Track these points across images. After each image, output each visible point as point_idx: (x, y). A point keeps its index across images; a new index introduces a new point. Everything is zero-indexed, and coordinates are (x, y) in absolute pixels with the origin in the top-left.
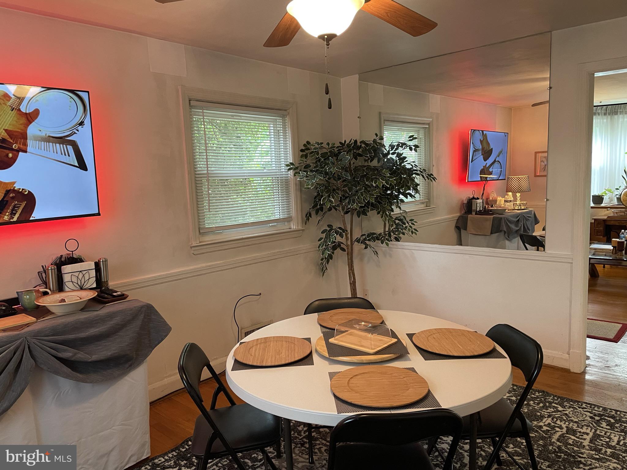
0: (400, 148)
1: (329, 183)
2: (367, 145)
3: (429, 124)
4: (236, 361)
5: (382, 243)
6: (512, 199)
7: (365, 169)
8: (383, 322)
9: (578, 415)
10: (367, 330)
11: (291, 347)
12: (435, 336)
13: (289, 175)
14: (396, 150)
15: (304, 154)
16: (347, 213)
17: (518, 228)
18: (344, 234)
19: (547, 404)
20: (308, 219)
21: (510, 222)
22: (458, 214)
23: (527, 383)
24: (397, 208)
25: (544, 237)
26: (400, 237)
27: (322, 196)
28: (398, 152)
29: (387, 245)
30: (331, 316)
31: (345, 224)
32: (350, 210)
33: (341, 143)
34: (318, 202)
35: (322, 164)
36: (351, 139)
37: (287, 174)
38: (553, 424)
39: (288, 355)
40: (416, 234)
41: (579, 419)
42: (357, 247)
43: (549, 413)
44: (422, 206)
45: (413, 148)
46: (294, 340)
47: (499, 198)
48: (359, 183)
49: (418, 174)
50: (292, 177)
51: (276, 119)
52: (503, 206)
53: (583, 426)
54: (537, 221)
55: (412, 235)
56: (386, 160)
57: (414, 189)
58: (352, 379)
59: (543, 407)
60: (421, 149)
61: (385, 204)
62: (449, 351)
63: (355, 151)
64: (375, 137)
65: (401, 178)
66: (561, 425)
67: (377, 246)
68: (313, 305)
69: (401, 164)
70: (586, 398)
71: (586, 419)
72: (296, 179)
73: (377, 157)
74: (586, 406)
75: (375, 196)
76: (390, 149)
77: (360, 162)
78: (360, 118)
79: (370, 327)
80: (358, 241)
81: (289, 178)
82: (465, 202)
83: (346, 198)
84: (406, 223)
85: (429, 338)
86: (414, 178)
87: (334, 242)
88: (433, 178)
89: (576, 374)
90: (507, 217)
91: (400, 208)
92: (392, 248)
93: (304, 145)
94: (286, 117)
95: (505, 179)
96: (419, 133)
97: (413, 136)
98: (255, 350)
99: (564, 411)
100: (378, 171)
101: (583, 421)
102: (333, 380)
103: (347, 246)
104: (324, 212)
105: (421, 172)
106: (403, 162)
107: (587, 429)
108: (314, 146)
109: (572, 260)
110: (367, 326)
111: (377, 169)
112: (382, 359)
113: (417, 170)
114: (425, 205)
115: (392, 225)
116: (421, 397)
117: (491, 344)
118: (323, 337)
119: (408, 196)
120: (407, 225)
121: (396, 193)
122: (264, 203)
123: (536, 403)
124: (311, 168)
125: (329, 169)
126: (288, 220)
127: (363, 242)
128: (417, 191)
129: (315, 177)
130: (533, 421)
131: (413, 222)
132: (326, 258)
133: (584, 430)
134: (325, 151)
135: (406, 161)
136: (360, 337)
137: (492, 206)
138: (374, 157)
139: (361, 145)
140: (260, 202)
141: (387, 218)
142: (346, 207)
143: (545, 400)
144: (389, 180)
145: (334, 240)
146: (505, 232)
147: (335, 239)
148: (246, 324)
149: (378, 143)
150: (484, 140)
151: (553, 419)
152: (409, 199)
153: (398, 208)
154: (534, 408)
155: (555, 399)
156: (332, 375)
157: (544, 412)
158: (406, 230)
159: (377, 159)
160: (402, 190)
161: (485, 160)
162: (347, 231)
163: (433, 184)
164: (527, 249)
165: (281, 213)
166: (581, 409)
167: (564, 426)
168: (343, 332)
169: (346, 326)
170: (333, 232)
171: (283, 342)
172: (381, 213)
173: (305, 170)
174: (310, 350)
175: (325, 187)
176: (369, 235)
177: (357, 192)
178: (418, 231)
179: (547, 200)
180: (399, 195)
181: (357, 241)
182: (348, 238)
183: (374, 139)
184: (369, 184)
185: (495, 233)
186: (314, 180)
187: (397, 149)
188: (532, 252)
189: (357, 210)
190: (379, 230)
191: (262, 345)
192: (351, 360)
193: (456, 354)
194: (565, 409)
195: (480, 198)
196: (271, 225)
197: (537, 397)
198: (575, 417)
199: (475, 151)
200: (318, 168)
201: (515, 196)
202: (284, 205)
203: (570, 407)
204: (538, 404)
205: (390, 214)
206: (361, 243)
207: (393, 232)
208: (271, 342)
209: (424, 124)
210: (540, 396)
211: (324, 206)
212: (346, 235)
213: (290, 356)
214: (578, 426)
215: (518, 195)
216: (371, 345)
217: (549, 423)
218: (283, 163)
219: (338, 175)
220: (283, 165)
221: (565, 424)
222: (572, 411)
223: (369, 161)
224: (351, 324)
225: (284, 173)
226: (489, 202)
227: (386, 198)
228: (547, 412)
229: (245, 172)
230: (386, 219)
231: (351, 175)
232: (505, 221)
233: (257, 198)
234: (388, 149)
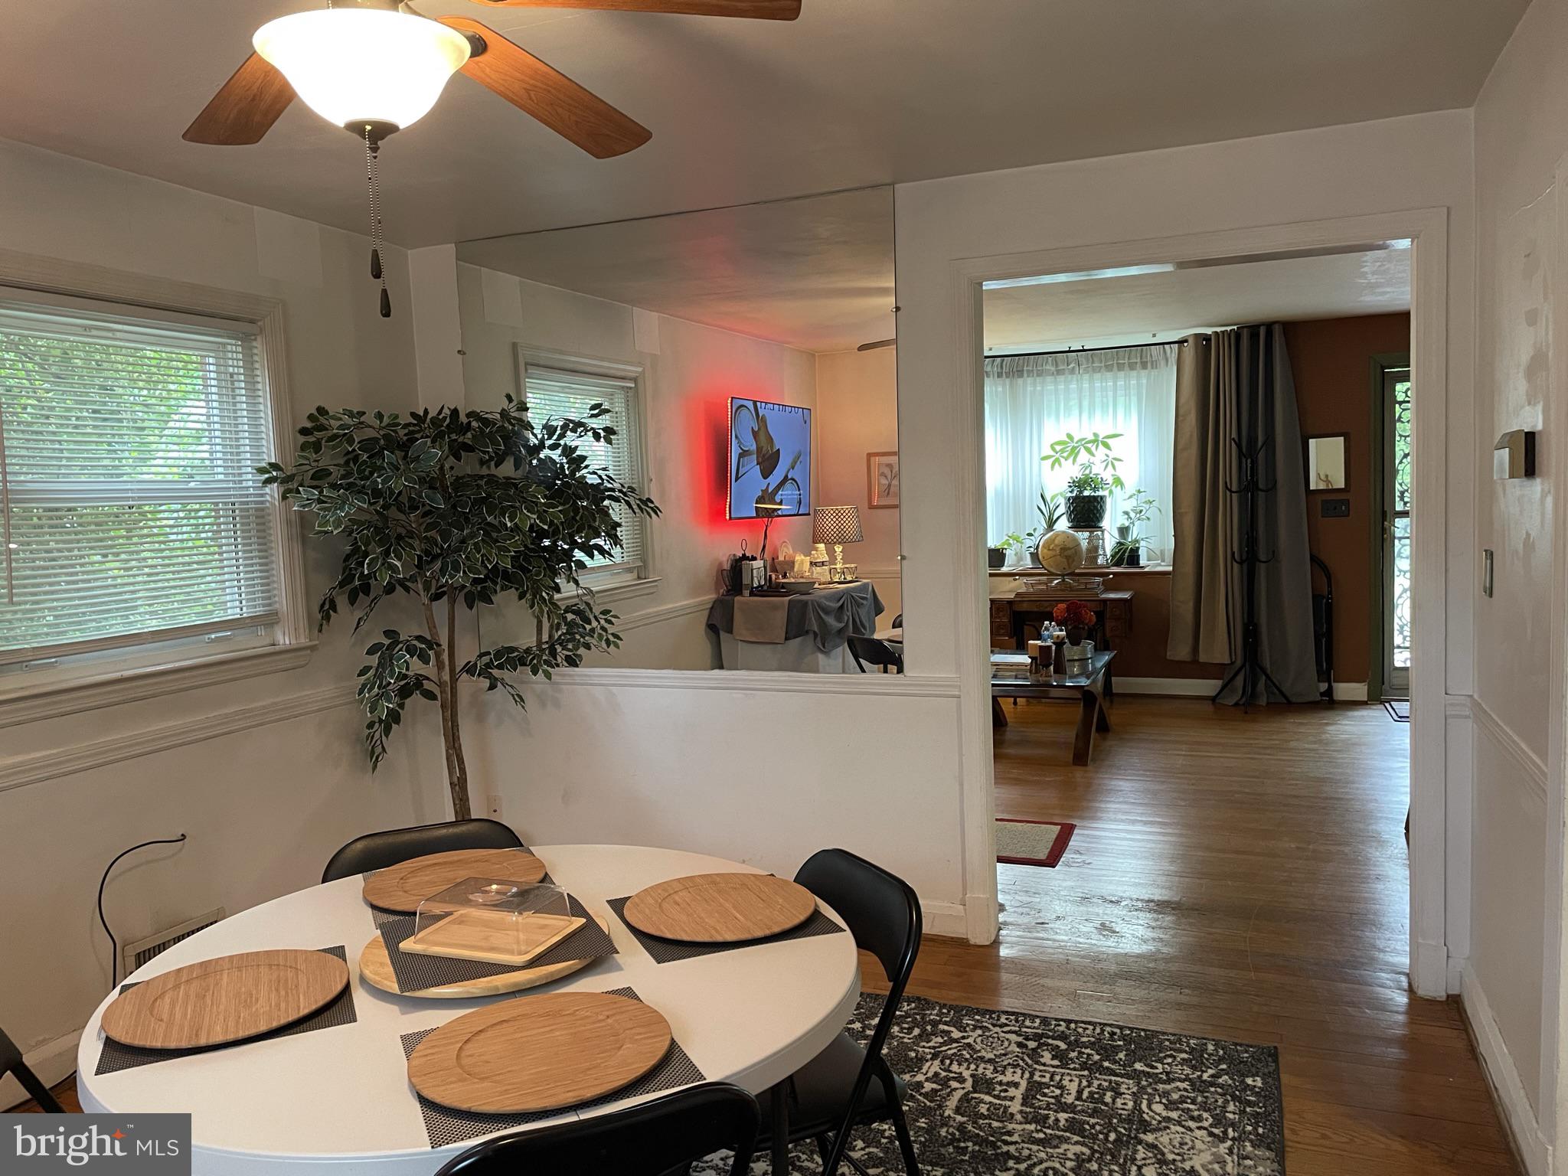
0: (569, 433)
1: (385, 519)
2: (486, 422)
3: (635, 380)
4: (110, 1044)
5: (535, 672)
6: (826, 558)
7: (482, 483)
8: (546, 878)
9: (992, 1043)
10: (504, 904)
11: (286, 980)
12: (677, 898)
13: (268, 498)
14: (559, 439)
15: (311, 440)
16: (437, 597)
17: (842, 625)
18: (431, 653)
19: (929, 1028)
20: (327, 618)
21: (827, 612)
22: (713, 596)
23: (891, 984)
24: (569, 582)
25: (901, 642)
26: (580, 657)
27: (366, 554)
28: (565, 444)
29: (548, 676)
30: (402, 879)
31: (435, 627)
32: (445, 589)
33: (413, 415)
34: (356, 569)
35: (365, 470)
36: (443, 407)
37: (262, 495)
38: (944, 1074)
39: (278, 1005)
40: (617, 646)
41: (995, 1052)
42: (469, 687)
43: (934, 1048)
44: (628, 579)
45: (602, 434)
46: (296, 957)
47: (799, 558)
48: (467, 520)
49: (616, 500)
50: (277, 503)
51: (224, 345)
52: (807, 574)
53: (1005, 1067)
54: (879, 609)
55: (609, 650)
56: (535, 462)
57: (608, 534)
58: (469, 1045)
59: (920, 1035)
60: (621, 439)
61: (538, 574)
62: (713, 932)
63: (454, 436)
64: (505, 404)
65: (576, 509)
66: (961, 1073)
67: (523, 682)
68: (349, 853)
69: (573, 473)
70: (1006, 1000)
71: (1008, 1049)
72: (288, 509)
73: (513, 454)
74: (1007, 1019)
75: (513, 553)
76: (546, 437)
77: (468, 465)
78: (464, 354)
79: (514, 895)
80: (470, 669)
81: (268, 504)
82: (727, 566)
83: (435, 558)
84: (593, 620)
85: (665, 905)
86: (608, 507)
87: (405, 676)
88: (652, 508)
89: (981, 949)
90: (817, 599)
91: (576, 582)
92: (558, 683)
93: (308, 417)
94: (255, 340)
95: (809, 514)
96: (612, 399)
97: (601, 405)
98: (173, 1004)
99: (963, 1038)
100: (516, 488)
101: (1005, 1055)
102: (414, 1055)
103: (441, 684)
104: (372, 596)
105: (625, 494)
106: (579, 469)
107: (1014, 1072)
108: (341, 419)
109: (960, 691)
110: (505, 894)
111: (515, 486)
112: (547, 978)
113: (613, 490)
114: (635, 575)
115: (558, 625)
116: (652, 1062)
117: (809, 901)
118: (382, 940)
119: (596, 553)
120: (594, 624)
121: (566, 547)
122: (189, 575)
123: (905, 1028)
124: (331, 479)
125: (384, 482)
126: (268, 620)
127: (485, 672)
128: (616, 541)
129: (344, 503)
130: (901, 1073)
131: (608, 617)
132: (381, 721)
133: (1008, 1077)
134: (371, 433)
135: (587, 467)
136: (486, 924)
137: (785, 574)
138: (506, 454)
139: (470, 422)
140: (179, 572)
141: (546, 609)
142: (434, 582)
143: (922, 1018)
144: (544, 511)
145: (404, 671)
146: (815, 634)
147: (407, 669)
148: (138, 927)
149: (515, 418)
150: (761, 431)
151: (942, 1062)
152: (599, 560)
153: (572, 583)
154: (902, 1042)
155: (943, 1013)
156: (410, 1042)
157: (924, 1047)
158: (593, 637)
159: (512, 460)
160: (581, 538)
161: (766, 475)
162: (439, 645)
163: (651, 523)
164: (863, 671)
165: (244, 602)
166: (997, 1029)
167: (966, 1074)
168: (439, 918)
169: (450, 902)
170: (401, 650)
171: (262, 969)
172: (529, 596)
173: (315, 483)
174: (345, 981)
175: (376, 528)
176: (499, 654)
177: (463, 541)
178: (621, 640)
179: (903, 558)
180: (572, 550)
181: (467, 672)
182: (443, 663)
183: (503, 410)
184: (496, 523)
185: (795, 638)
186: (342, 509)
187: (562, 436)
188: (875, 676)
189: (466, 590)
190: (527, 640)
191: (195, 984)
192: (461, 992)
193: (730, 937)
194: (966, 1034)
195: (758, 558)
196: (213, 636)
197: (907, 1015)
198: (988, 1049)
199: (744, 454)
200: (352, 480)
201: (831, 552)
202: (253, 579)
203: (975, 1028)
204: (910, 1030)
205: (551, 597)
206: (479, 675)
207: (560, 644)
208: (221, 975)
209: (623, 378)
210: (912, 1011)
211: (372, 582)
212: (438, 656)
213: (283, 1005)
214: (995, 1068)
215: (838, 549)
216: (518, 943)
217: (935, 1073)
218: (249, 463)
219: (410, 499)
220: (249, 469)
221: (968, 1068)
222: (980, 1036)
223: (493, 463)
224: (460, 893)
225: (251, 491)
226: (778, 567)
227: (540, 557)
228: (929, 1048)
229: (129, 486)
230: (542, 611)
231: (447, 498)
232: (814, 610)
233: (167, 561)
234: (539, 436)
